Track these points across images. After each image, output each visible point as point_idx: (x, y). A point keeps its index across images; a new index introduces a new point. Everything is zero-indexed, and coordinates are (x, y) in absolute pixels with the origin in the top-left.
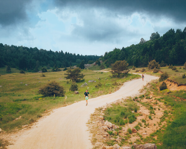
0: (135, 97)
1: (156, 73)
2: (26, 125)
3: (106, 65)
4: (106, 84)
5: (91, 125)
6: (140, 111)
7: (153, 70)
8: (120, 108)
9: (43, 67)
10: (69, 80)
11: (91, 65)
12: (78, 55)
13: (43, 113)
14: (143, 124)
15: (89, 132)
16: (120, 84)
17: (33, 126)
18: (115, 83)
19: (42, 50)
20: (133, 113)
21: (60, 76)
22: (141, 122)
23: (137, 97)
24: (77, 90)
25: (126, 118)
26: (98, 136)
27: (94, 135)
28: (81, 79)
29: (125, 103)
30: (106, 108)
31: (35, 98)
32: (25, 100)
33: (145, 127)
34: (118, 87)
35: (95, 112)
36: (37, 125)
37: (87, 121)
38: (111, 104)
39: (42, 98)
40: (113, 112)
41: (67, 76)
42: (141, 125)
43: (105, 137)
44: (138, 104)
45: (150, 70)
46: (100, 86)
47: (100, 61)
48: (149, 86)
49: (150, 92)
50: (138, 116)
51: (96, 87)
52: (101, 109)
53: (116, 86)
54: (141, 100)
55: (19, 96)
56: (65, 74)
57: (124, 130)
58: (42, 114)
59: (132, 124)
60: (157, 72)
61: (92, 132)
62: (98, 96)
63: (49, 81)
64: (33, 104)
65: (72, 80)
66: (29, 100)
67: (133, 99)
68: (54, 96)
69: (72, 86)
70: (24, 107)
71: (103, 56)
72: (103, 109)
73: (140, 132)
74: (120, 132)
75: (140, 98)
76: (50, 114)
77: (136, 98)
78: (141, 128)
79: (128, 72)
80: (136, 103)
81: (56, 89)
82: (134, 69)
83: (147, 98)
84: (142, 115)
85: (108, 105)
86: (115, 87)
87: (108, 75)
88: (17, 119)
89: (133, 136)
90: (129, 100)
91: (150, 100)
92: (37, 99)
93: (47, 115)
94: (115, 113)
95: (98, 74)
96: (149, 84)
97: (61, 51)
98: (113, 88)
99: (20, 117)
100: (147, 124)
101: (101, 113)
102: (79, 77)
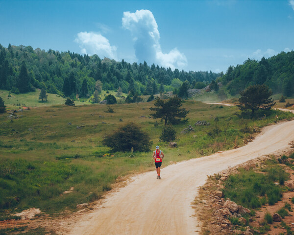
0: (282, 155)
3: (229, 91)
4: (229, 130)
5: (200, 207)
6: (291, 182)
8: (253, 175)
9: (108, 92)
10: (159, 120)
13: (113, 183)
14: (293, 206)
15: (196, 218)
16: (254, 130)
17: (97, 205)
18: (246, 129)
20: (278, 186)
21: (143, 111)
23: (286, 155)
24: (173, 139)
25: (263, 194)
26: (213, 225)
27: (205, 225)
28: (182, 119)
29: (262, 167)
30: (227, 176)
31: (97, 153)
32: (77, 157)
34: (250, 135)
35: (207, 183)
36: (103, 205)
37: (193, 199)
38: (237, 167)
39: (108, 154)
40: (240, 183)
41: (154, 112)
42: (290, 209)
43: (224, 228)
44: (288, 170)
46: (217, 133)
47: (218, 84)
50: (286, 192)
51: (210, 134)
52: (217, 177)
53: (248, 135)
55: (65, 149)
56: (151, 109)
57: (259, 217)
58: (112, 185)
59: (273, 207)
61: (201, 219)
62: (214, 152)
63: (121, 120)
64: (92, 164)
65: (164, 120)
66: (84, 156)
67: (279, 159)
68: (132, 150)
69: (165, 131)
70: (76, 171)
71: (225, 73)
73: (287, 220)
74: (251, 221)
76: (126, 184)
77: (284, 157)
79: (270, 108)
80: (284, 167)
81: (134, 138)
84: (292, 191)
85: (232, 171)
86: (245, 135)
87: (234, 112)
88: (66, 192)
89: (275, 228)
90: (271, 160)
92: (100, 156)
93: (121, 187)
94: (244, 186)
95: (213, 109)
98: (242, 137)
99: (72, 189)
101: (218, 185)
102: (177, 115)
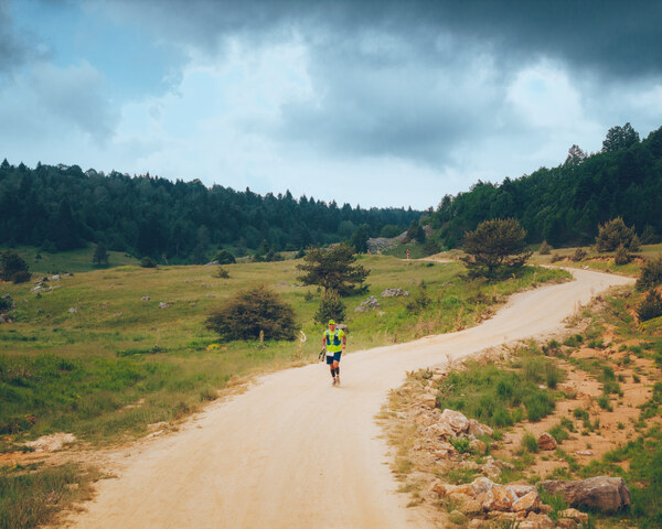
0: (549, 340)
1: (625, 263)
2: (159, 424)
3: (444, 240)
4: (447, 299)
5: (393, 423)
6: (569, 384)
7: (614, 253)
8: (497, 373)
9: (220, 248)
10: (313, 288)
11: (393, 242)
12: (347, 206)
13: (221, 388)
14: (579, 424)
15: (384, 441)
16: (494, 299)
17: (187, 424)
18: (479, 296)
19: (218, 188)
20: (544, 390)
21: (283, 275)
22: (571, 417)
23: (557, 340)
24: (341, 320)
25: (516, 403)
26: (418, 453)
27: (403, 452)
28: (358, 286)
29: (512, 360)
30: (444, 375)
31: (194, 343)
32: (156, 351)
33: (585, 434)
34: (487, 308)
35: (406, 385)
36: (199, 423)
37: (377, 410)
38: (464, 361)
39: (217, 346)
40: (472, 386)
41: (305, 273)
42: (571, 428)
43: (440, 458)
44: (561, 365)
45: (604, 255)
46: (424, 305)
47: (424, 228)
48: (598, 308)
49: (605, 325)
50: (562, 401)
51: (410, 308)
52: (426, 376)
53: (482, 307)
54: (569, 352)
55: (135, 340)
56: (299, 267)
57: (511, 442)
58: (219, 391)
59: (538, 425)
60: (630, 261)
61: (394, 443)
62: (417, 337)
65: (323, 289)
67: (543, 348)
68: (262, 336)
69: (326, 306)
70: (153, 372)
71: (435, 209)
72: (435, 377)
73: (567, 446)
74: (495, 448)
75: (566, 344)
76: (246, 389)
77: (554, 344)
78: (571, 434)
79: (522, 262)
80: (553, 361)
81: (268, 316)
82: (546, 252)
83: (592, 346)
84: (574, 398)
85: (453, 366)
86: (477, 308)
87: (454, 272)
88: (130, 406)
89: (545, 459)
90: (528, 349)
91: (603, 352)
92: (200, 349)
93: (235, 394)
94: (478, 391)
95: (416, 268)
96: (599, 298)
97: (284, 194)
98: (471, 311)
99: (142, 401)
100: (592, 424)
101: (427, 388)
102: (348, 279)
